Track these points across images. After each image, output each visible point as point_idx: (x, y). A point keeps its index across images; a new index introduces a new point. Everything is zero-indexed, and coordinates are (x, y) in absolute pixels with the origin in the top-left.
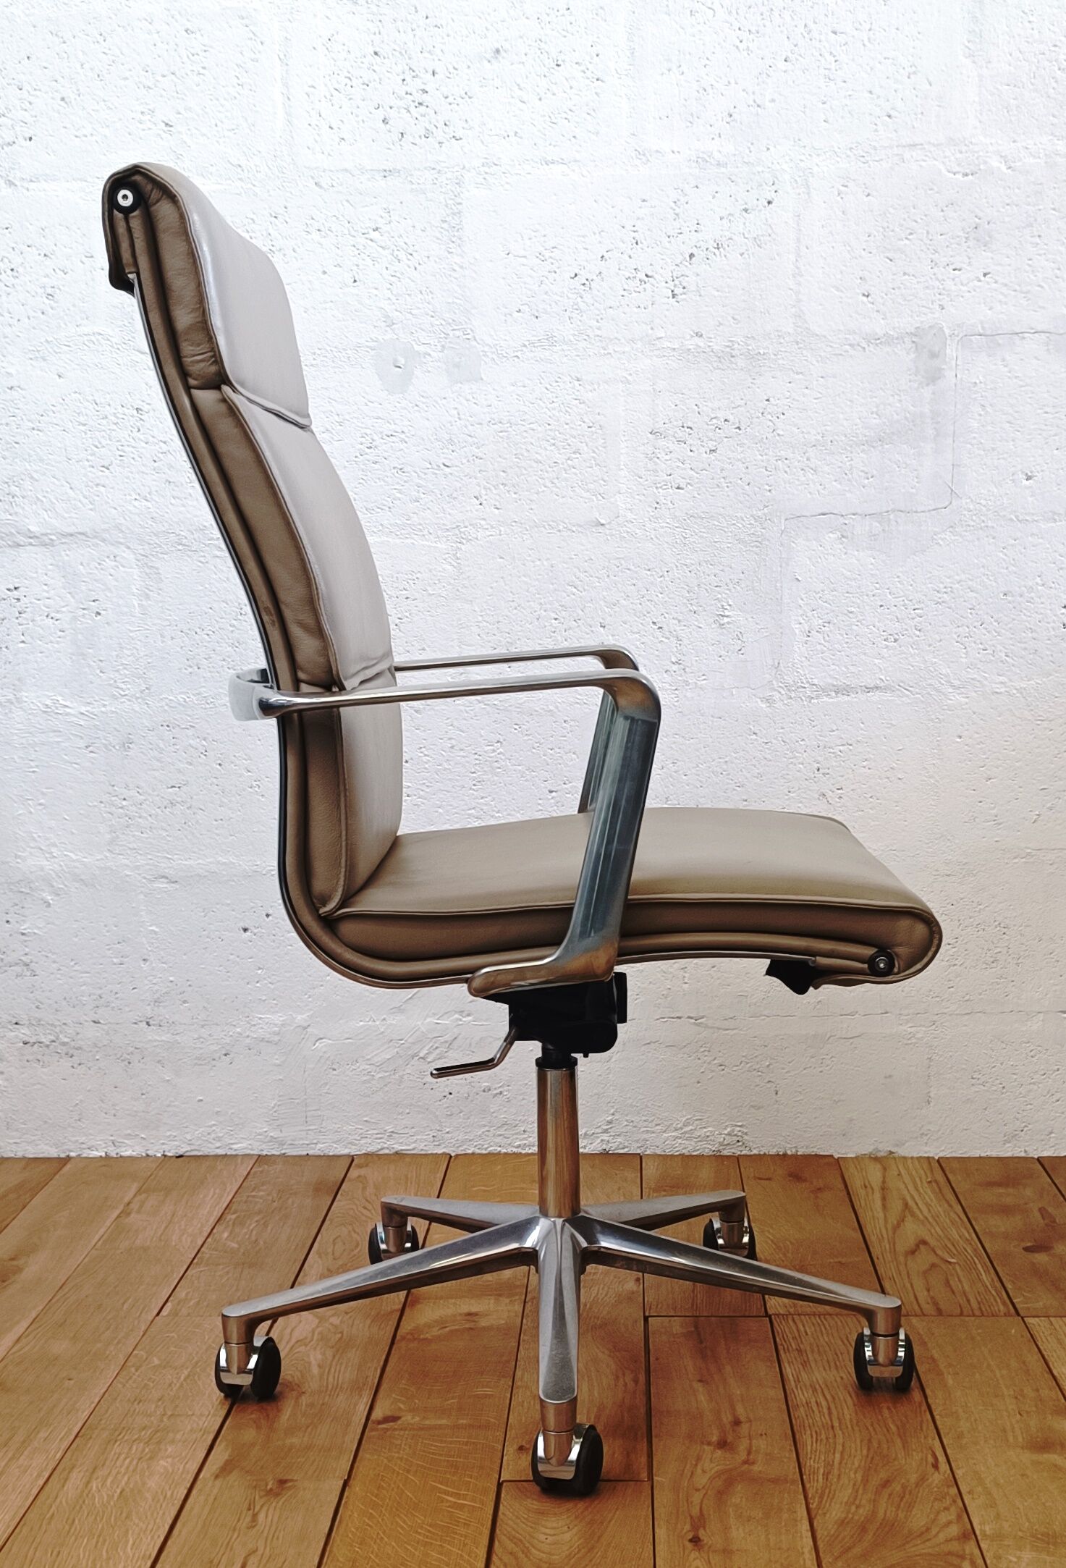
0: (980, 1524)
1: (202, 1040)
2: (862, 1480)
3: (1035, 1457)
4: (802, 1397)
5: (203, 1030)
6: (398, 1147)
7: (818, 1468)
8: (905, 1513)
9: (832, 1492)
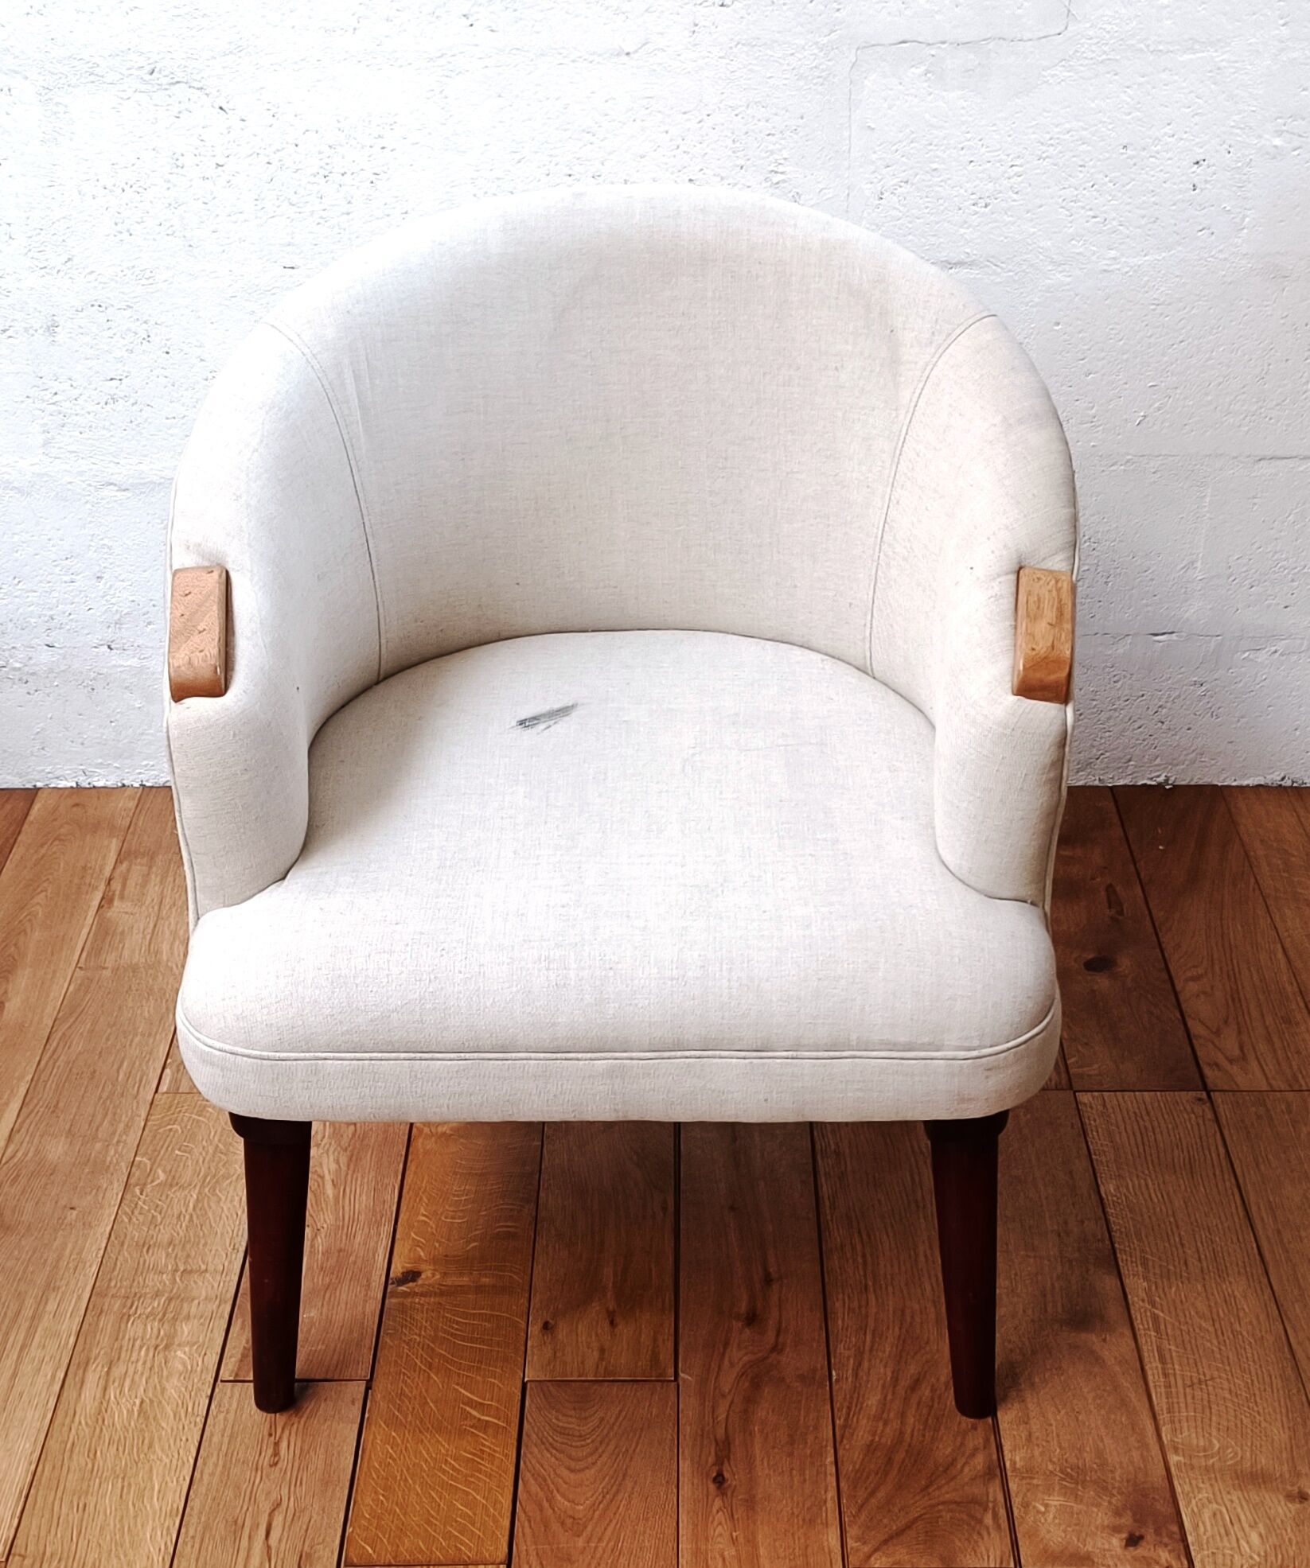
0: (1011, 1451)
2: (892, 1378)
3: (1074, 1338)
4: (837, 1237)
7: (848, 1360)
9: (861, 1399)
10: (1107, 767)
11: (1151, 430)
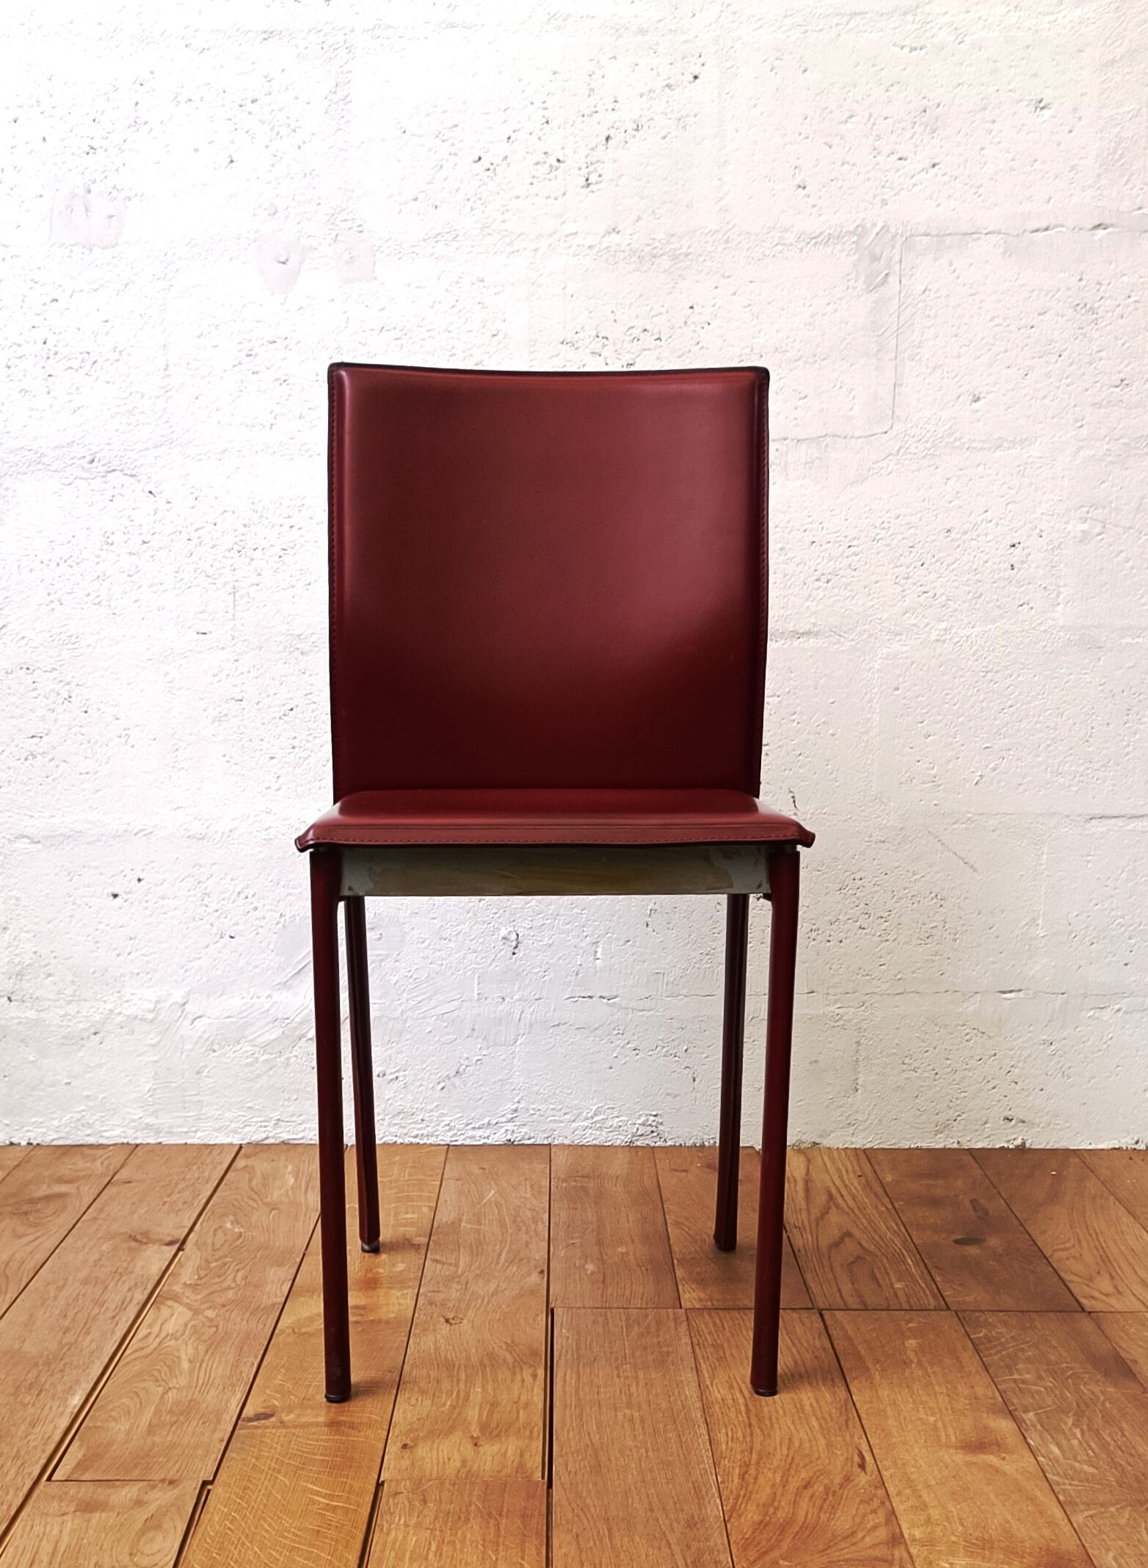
0: (909, 1528)
1: (69, 1017)
2: (781, 1480)
3: (968, 1458)
4: (717, 1394)
5: (70, 1006)
6: (285, 1136)
7: (733, 1467)
8: (828, 1515)
9: (748, 1494)
10: (965, 1130)
11: (989, 789)
